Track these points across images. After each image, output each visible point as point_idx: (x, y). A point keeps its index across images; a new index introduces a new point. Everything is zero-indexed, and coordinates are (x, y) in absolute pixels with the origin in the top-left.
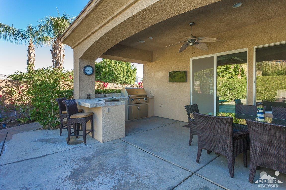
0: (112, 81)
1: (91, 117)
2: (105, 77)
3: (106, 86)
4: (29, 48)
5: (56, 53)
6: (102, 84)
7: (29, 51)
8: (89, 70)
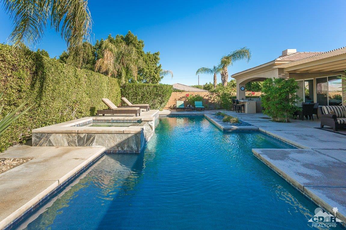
0: (258, 91)
1: (243, 105)
2: (254, 88)
3: (254, 94)
4: (214, 77)
5: (224, 74)
6: (251, 93)
8: (243, 88)
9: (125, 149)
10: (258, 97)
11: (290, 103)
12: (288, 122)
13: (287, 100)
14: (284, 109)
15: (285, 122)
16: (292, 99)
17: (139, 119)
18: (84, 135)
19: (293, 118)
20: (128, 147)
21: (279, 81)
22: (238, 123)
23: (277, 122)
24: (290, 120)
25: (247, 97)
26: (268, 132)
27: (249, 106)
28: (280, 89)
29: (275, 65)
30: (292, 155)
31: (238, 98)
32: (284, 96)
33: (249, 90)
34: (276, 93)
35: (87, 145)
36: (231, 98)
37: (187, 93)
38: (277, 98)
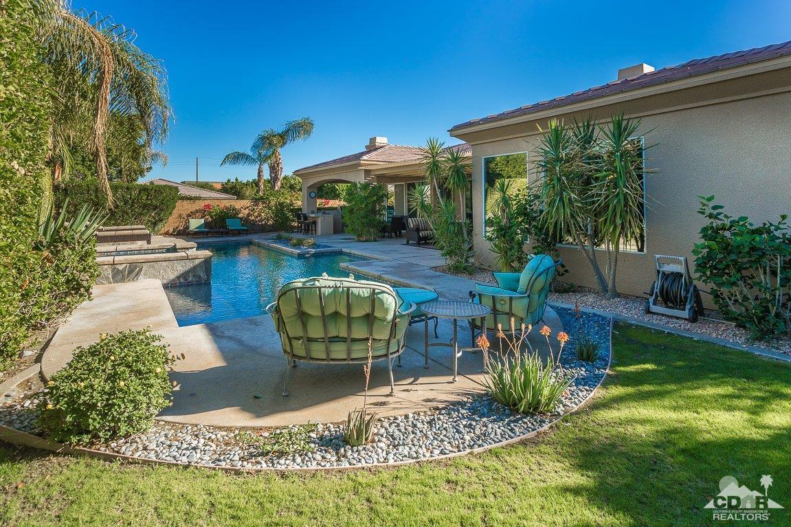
0: (334, 198)
1: (315, 223)
2: (327, 194)
3: (328, 204)
5: (276, 165)
6: (324, 201)
7: (259, 173)
8: (313, 195)
9: (190, 279)
10: (336, 209)
11: (378, 216)
12: (375, 241)
13: (374, 212)
14: (371, 224)
15: (371, 241)
16: (379, 211)
17: (169, 247)
18: (124, 266)
19: (379, 237)
20: (194, 276)
21: (366, 186)
22: (314, 246)
23: (362, 241)
24: (377, 239)
25: (319, 209)
26: (352, 252)
27: (323, 223)
28: (366, 198)
29: (360, 165)
30: (376, 263)
31: (304, 211)
32: (370, 206)
33: (321, 197)
34: (362, 202)
35: (129, 280)
36: (292, 211)
37: (207, 202)
38: (363, 209)
